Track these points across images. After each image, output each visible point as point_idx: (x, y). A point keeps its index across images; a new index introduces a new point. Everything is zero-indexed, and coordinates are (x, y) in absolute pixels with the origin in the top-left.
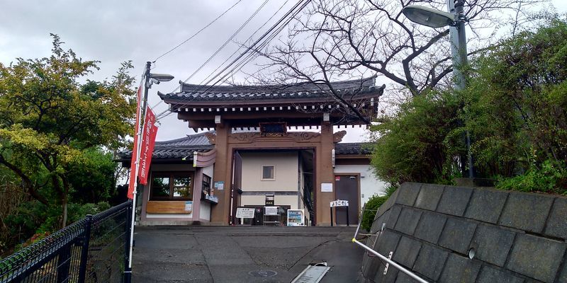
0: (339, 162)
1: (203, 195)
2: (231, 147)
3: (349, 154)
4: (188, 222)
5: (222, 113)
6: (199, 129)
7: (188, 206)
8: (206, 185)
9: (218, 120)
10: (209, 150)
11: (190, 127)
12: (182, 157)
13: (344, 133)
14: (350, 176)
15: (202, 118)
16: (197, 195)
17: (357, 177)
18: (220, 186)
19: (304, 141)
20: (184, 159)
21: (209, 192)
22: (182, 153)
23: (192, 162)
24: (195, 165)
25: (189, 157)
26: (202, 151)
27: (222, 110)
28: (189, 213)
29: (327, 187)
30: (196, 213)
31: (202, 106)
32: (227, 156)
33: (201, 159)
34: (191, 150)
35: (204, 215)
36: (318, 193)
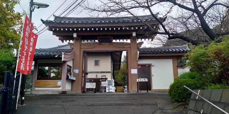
0: (141, 58)
1: (68, 77)
2: (82, 50)
3: (147, 53)
4: (59, 91)
5: (77, 31)
6: (65, 41)
7: (59, 83)
8: (69, 71)
9: (75, 35)
10: (70, 52)
11: (59, 40)
12: (55, 56)
13: (142, 43)
14: (146, 65)
15: (66, 34)
16: (64, 77)
17: (150, 66)
18: (77, 71)
19: (122, 47)
20: (56, 56)
21: (71, 74)
22: (55, 53)
23: (61, 58)
24: (63, 60)
25: (59, 55)
26: (67, 52)
27: (77, 30)
28: (59, 87)
29: (134, 71)
30: (64, 86)
31: (66, 28)
32: (80, 55)
33: (66, 56)
34: (60, 52)
35: (68, 87)
36: (129, 74)
